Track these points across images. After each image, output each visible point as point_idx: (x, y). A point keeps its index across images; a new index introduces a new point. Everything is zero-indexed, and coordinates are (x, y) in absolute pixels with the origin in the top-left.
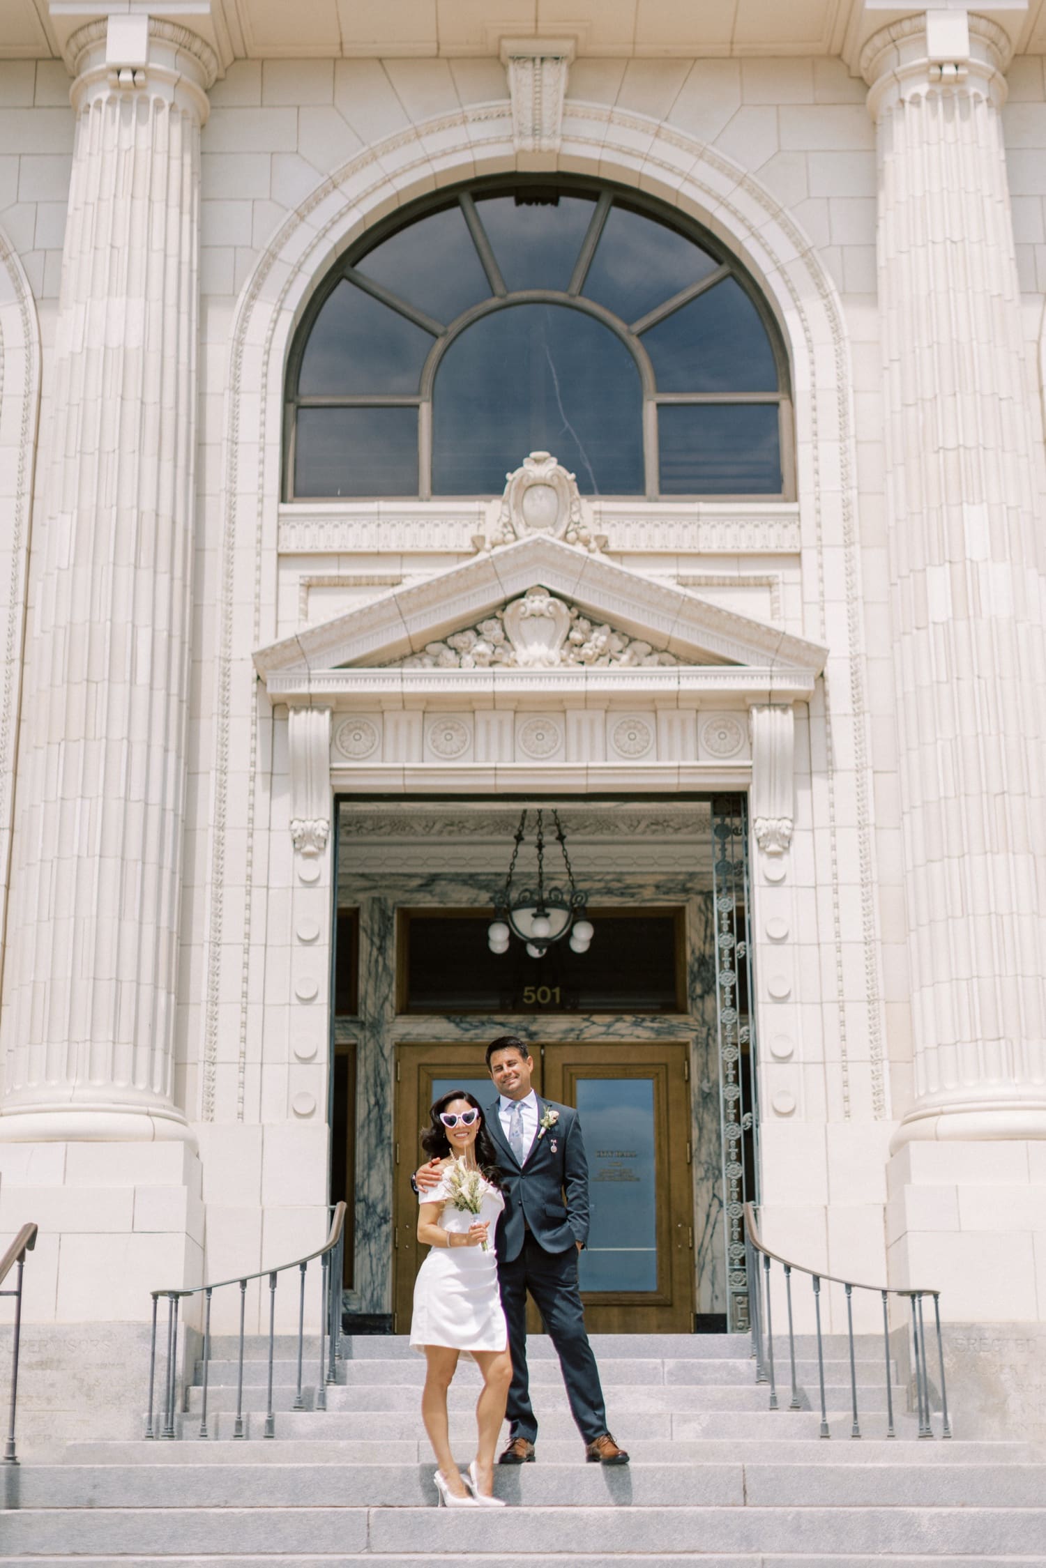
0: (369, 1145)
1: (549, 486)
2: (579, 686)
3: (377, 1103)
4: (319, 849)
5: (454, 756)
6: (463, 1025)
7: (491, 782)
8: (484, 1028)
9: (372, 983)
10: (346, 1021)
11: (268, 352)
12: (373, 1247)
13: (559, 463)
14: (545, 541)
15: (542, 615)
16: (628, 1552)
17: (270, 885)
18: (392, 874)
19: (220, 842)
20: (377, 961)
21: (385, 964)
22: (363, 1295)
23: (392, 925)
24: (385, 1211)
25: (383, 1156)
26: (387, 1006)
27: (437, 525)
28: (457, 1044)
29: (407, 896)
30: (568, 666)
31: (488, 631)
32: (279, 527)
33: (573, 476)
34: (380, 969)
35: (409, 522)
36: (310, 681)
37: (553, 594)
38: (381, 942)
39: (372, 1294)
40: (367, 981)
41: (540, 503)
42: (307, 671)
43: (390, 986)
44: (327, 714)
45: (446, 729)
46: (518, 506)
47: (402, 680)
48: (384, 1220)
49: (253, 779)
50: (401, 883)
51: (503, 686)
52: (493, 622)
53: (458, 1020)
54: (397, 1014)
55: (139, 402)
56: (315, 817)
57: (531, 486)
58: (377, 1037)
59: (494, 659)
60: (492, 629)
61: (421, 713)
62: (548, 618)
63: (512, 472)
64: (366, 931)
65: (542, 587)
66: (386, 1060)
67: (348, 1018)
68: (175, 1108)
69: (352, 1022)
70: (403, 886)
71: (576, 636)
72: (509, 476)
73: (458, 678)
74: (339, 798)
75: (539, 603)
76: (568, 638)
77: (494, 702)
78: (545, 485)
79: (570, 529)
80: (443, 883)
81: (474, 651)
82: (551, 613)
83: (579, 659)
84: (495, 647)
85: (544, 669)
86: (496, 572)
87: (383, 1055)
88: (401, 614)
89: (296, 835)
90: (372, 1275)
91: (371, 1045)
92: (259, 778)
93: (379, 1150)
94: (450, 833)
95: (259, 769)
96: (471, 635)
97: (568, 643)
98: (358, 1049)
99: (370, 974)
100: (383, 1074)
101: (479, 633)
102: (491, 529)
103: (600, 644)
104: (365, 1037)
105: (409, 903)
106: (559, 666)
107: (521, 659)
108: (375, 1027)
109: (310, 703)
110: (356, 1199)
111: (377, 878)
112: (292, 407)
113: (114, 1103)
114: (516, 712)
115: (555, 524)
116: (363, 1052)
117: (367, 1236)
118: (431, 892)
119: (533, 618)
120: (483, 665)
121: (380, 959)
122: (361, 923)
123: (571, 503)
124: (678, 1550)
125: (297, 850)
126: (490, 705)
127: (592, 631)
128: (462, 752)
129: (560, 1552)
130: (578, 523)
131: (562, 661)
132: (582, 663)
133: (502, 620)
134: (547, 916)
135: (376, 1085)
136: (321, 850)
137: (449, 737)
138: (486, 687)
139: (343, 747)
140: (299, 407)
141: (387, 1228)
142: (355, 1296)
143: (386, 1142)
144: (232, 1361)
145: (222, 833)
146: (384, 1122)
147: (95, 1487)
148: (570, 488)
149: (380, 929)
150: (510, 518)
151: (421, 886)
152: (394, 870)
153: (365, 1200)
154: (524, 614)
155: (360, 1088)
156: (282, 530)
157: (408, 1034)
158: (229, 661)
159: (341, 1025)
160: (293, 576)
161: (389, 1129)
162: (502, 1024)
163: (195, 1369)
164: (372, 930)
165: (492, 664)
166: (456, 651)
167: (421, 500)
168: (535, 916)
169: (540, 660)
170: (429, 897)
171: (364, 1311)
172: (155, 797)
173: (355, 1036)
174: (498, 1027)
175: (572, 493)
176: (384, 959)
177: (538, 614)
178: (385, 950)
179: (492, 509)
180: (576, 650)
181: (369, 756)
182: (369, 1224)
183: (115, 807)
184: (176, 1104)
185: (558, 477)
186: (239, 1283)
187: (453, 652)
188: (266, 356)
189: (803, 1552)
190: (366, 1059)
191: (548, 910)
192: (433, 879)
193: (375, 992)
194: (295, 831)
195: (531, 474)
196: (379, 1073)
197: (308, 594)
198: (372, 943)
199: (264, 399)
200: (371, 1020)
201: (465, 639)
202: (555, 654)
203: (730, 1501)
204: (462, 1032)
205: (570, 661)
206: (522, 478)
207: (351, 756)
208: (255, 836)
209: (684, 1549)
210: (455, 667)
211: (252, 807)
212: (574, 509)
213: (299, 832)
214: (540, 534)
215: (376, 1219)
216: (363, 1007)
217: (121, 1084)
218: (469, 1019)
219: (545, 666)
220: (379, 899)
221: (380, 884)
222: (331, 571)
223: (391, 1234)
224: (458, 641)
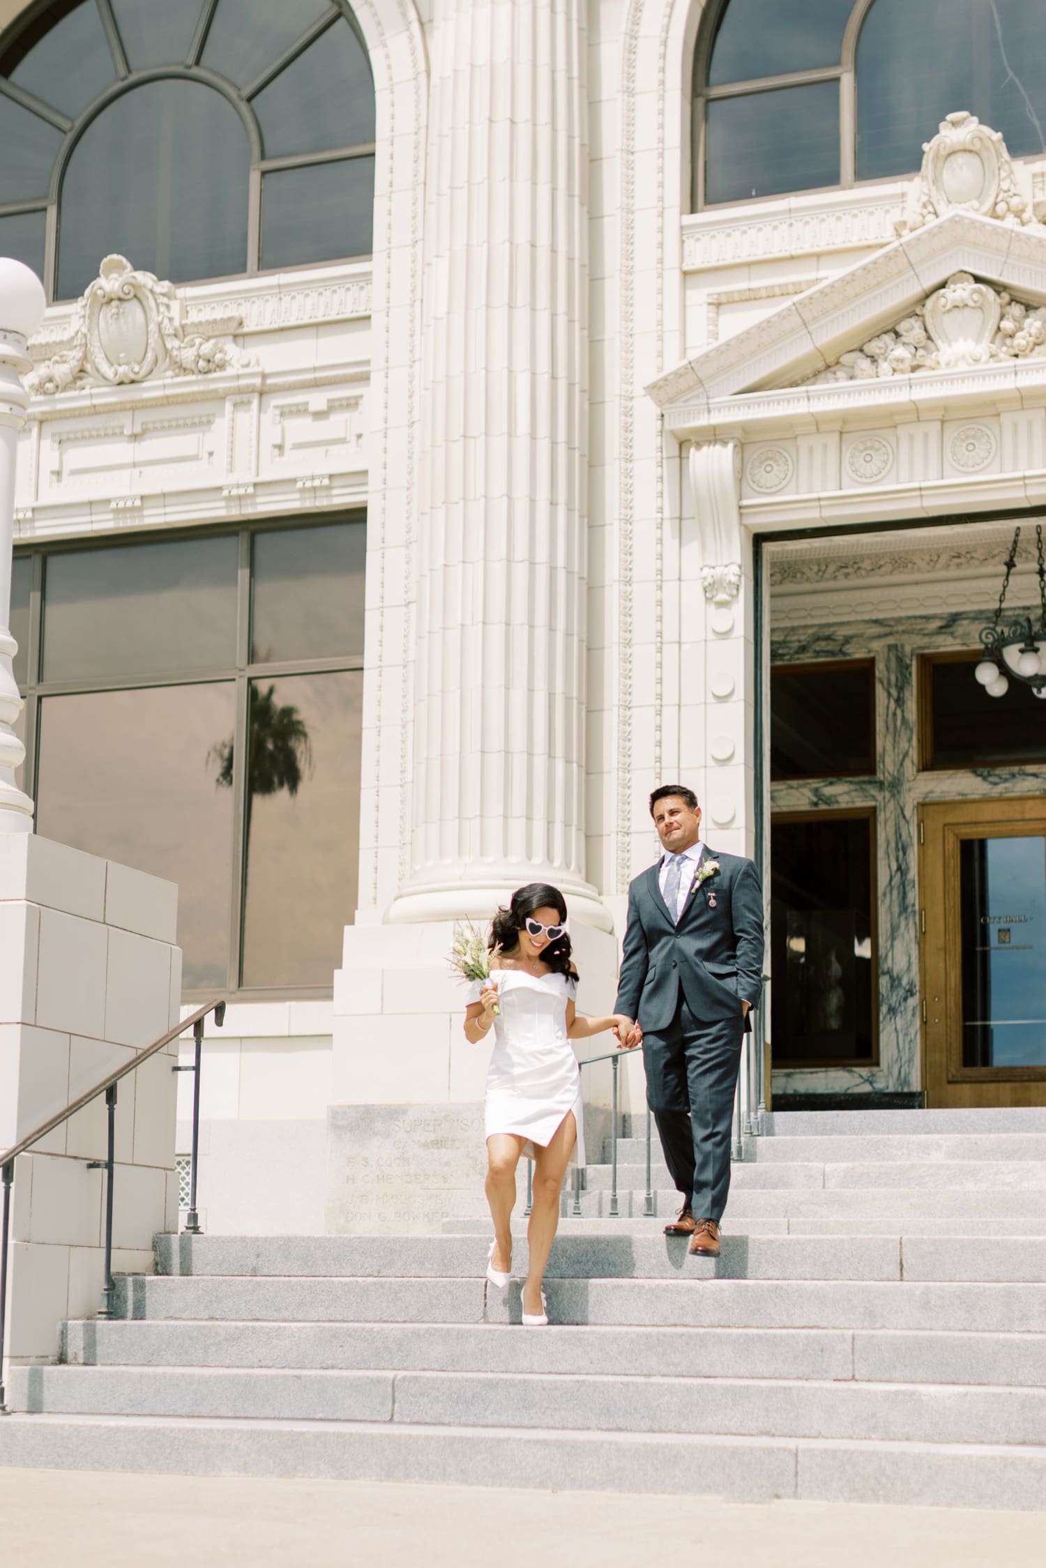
0: (892, 914)
1: (971, 151)
2: (1007, 384)
3: (899, 868)
4: (733, 596)
5: (875, 479)
6: (991, 779)
7: (916, 504)
8: (1014, 780)
9: (890, 738)
10: (864, 782)
11: (665, 43)
12: (899, 1022)
13: (981, 122)
14: (962, 218)
15: (966, 305)
16: (745, 1327)
17: (682, 641)
18: (909, 618)
19: (627, 597)
20: (895, 714)
21: (903, 717)
22: (890, 1073)
23: (910, 674)
24: (911, 984)
25: (907, 925)
26: (908, 763)
27: (855, 216)
28: (986, 800)
29: (926, 640)
30: (1000, 361)
31: (907, 331)
32: (683, 242)
33: (999, 135)
34: (899, 723)
35: (824, 216)
36: (709, 411)
37: (978, 279)
38: (899, 693)
39: (900, 1072)
40: (885, 737)
41: (961, 173)
42: (705, 401)
43: (910, 740)
44: (731, 446)
45: (866, 449)
46: (936, 181)
47: (809, 399)
48: (910, 993)
49: (660, 526)
50: (919, 627)
51: (922, 394)
52: (912, 320)
53: (985, 773)
54: (919, 771)
55: (508, 122)
56: (725, 562)
57: (949, 155)
58: (897, 797)
59: (915, 363)
60: (912, 329)
61: (837, 435)
62: (973, 308)
63: (929, 141)
64: (882, 683)
65: (965, 272)
66: (907, 822)
67: (866, 778)
68: (589, 885)
69: (870, 782)
70: (921, 630)
71: (1007, 325)
72: (926, 147)
73: (879, 388)
74: (759, 539)
75: (962, 291)
76: (999, 329)
77: (916, 413)
78: (965, 151)
79: (999, 199)
80: (965, 622)
81: (891, 357)
82: (975, 302)
83: (1013, 352)
84: (916, 348)
85: (967, 368)
86: (909, 261)
87: (904, 817)
88: (805, 324)
89: (706, 583)
90: (899, 1051)
91: (891, 806)
92: (667, 525)
93: (902, 918)
94: (959, 565)
95: (667, 514)
96: (888, 339)
97: (1000, 335)
98: (878, 812)
99: (887, 728)
100: (904, 837)
101: (897, 335)
102: (912, 211)
103: (1033, 331)
104: (884, 798)
105: (928, 648)
106: (987, 362)
107: (943, 361)
108: (895, 786)
109: (714, 436)
110: (880, 972)
111: (892, 623)
112: (700, 102)
113: (505, 879)
114: (943, 422)
115: (980, 197)
116: (882, 814)
117: (892, 1010)
118: (952, 634)
119: (956, 311)
120: (903, 372)
121: (899, 712)
122: (877, 673)
123: (999, 169)
124: (798, 1325)
125: (708, 600)
126: (914, 417)
127: (1027, 317)
128: (884, 473)
129: (675, 1325)
130: (1009, 191)
131: (992, 356)
132: (1016, 356)
133: (923, 316)
134: (1036, 650)
135: (897, 849)
136: (734, 597)
137: (868, 458)
138: (901, 397)
139: (754, 482)
140: (709, 101)
141: (913, 1002)
142: (881, 1074)
143: (910, 910)
144: (640, 1139)
145: (629, 589)
146: (907, 889)
147: (258, 1256)
148: (997, 151)
149: (897, 679)
150: (930, 197)
151: (942, 627)
152: (910, 613)
153: (889, 972)
154: (944, 306)
155: (881, 853)
156: (686, 245)
157: (931, 792)
158: (632, 398)
159: (858, 787)
160: (699, 296)
161: (913, 896)
162: (1035, 775)
163: (604, 1147)
164: (889, 680)
165: (914, 369)
166: (873, 359)
167: (844, 189)
168: (1022, 651)
169: (963, 358)
170: (950, 640)
171: (891, 1089)
172: (542, 555)
173: (874, 797)
174: (1031, 778)
175: (999, 156)
176: (903, 712)
177: (960, 304)
178: (904, 702)
179: (911, 188)
180: (1008, 341)
181: (781, 490)
182: (894, 998)
183: (498, 569)
184: (588, 880)
185: (980, 139)
186: (611, 1059)
187: (869, 360)
188: (662, 48)
189: (931, 1329)
190: (886, 821)
191: (1037, 644)
192: (954, 619)
193: (894, 748)
194: (705, 578)
195: (947, 140)
196: (900, 836)
197: (718, 314)
198: (889, 694)
199: (662, 98)
200: (890, 779)
201: (881, 344)
202: (982, 349)
203: (885, 1276)
204: (990, 786)
205: (1002, 356)
206: (939, 145)
207: (763, 490)
208: (664, 588)
209: (803, 1325)
210: (872, 377)
211: (660, 557)
212: (1003, 174)
213: (710, 580)
214: (958, 210)
215: (901, 992)
216: (882, 766)
217: (513, 859)
218: (998, 771)
219: (969, 365)
220: (895, 646)
221: (895, 629)
222: (739, 284)
223: (919, 1008)
224: (873, 347)
